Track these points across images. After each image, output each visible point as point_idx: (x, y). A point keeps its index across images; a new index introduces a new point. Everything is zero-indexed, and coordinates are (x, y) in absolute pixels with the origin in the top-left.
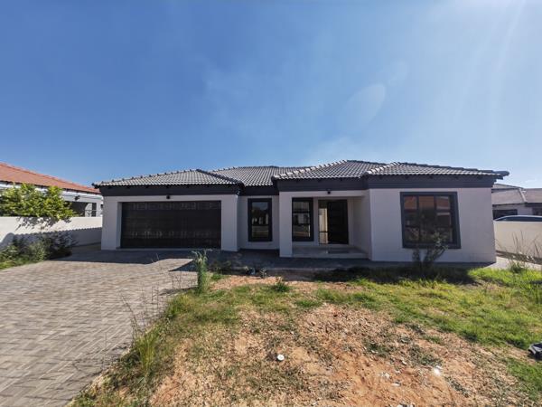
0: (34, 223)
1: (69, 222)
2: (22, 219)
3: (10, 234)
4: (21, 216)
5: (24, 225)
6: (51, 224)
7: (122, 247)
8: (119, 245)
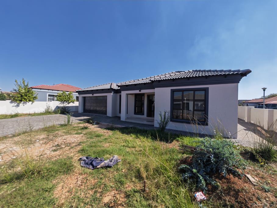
0: (63, 103)
1: (74, 103)
2: (60, 102)
3: (57, 106)
4: (60, 101)
5: (61, 104)
6: (68, 104)
7: (84, 112)
8: (83, 111)
